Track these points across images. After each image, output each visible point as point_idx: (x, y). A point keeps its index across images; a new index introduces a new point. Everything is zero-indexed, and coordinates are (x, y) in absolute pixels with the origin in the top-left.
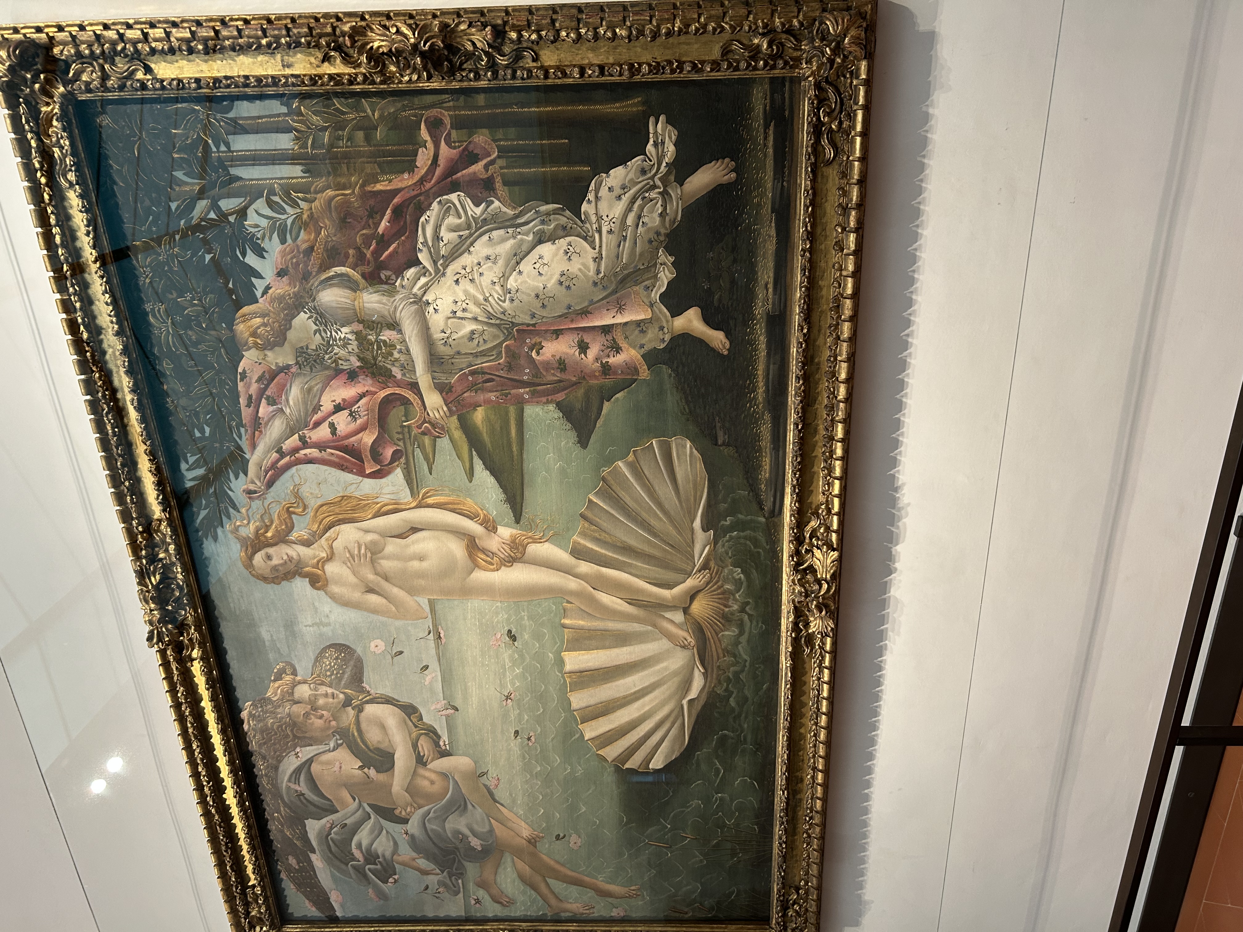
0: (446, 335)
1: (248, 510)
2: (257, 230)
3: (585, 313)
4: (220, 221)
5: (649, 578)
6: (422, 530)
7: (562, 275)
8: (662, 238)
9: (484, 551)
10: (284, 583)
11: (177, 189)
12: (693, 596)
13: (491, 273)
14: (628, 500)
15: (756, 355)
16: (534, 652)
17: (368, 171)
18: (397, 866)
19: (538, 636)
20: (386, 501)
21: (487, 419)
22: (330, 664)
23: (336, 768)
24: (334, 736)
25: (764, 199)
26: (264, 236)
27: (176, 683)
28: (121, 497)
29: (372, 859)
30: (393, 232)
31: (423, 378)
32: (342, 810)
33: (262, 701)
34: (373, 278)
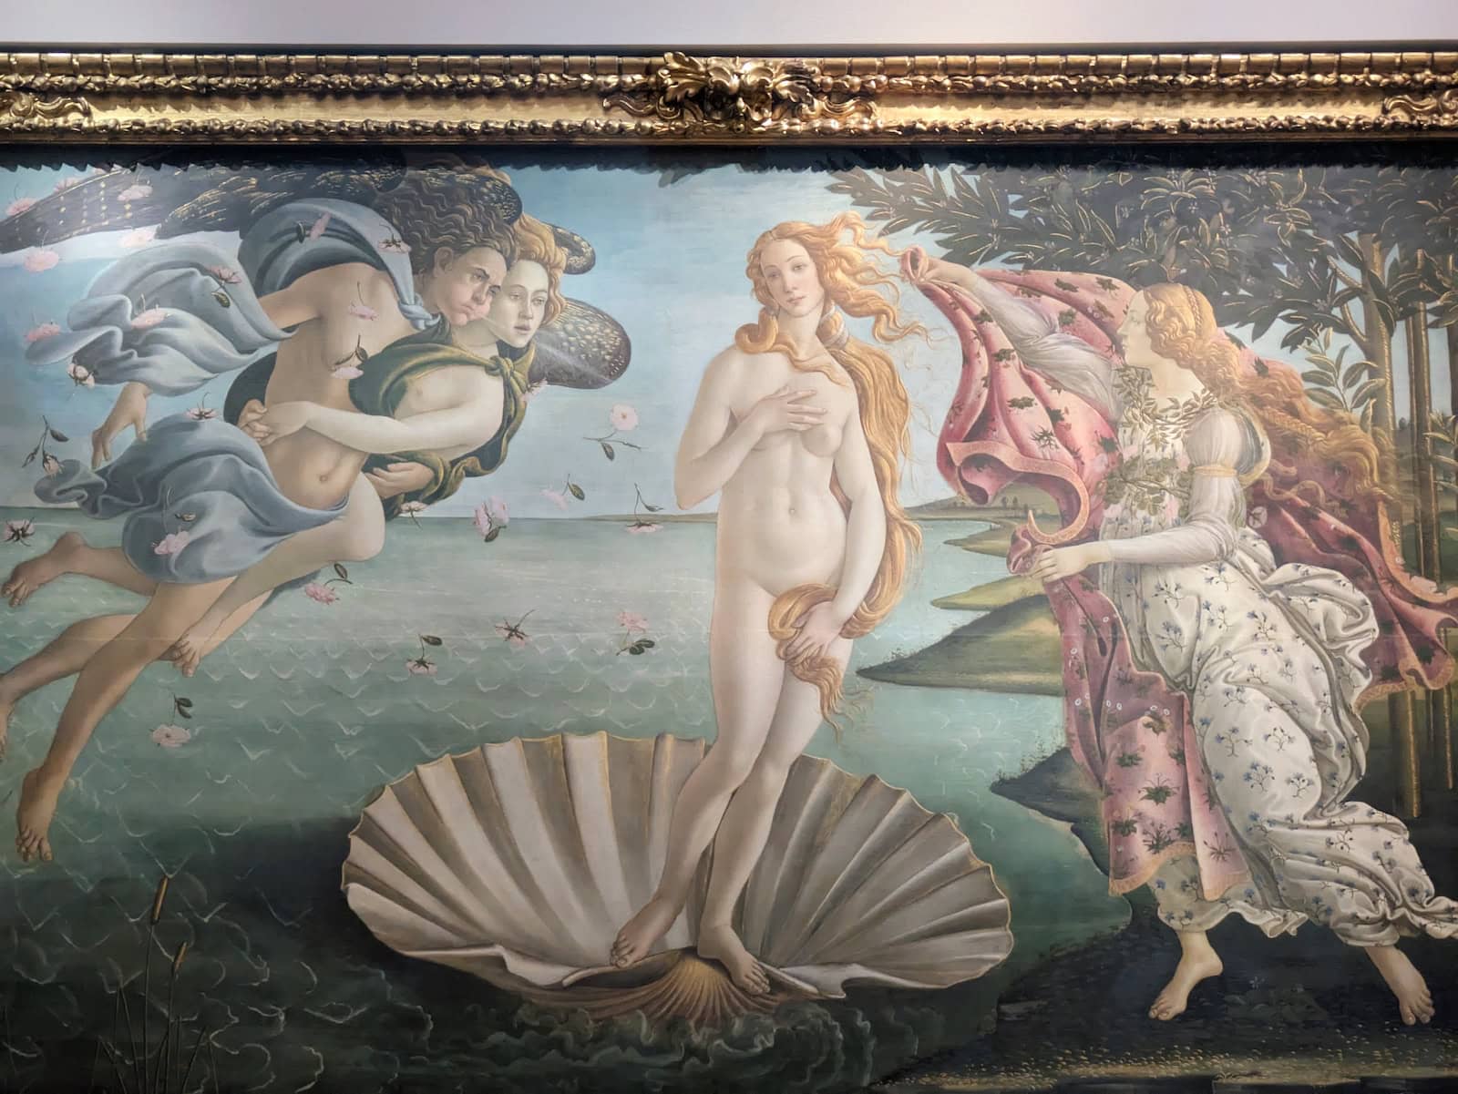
0: (1173, 592)
1: (883, 249)
2: (1322, 344)
3: (1211, 799)
4: (1333, 296)
6: (847, 517)
7: (1267, 770)
8: (1322, 917)
9: (807, 612)
10: (750, 284)
11: (1376, 246)
12: (721, 964)
13: (1267, 666)
15: (1149, 1061)
18: (119, 388)
21: (1038, 640)
22: (589, 333)
23: (360, 309)
24: (435, 316)
25: (1379, 1066)
26: (1314, 352)
27: (578, 76)
28: (929, 69)
29: (139, 343)
30: (1322, 533)
31: (1106, 549)
32: (261, 303)
33: (513, 204)
34: (1256, 495)
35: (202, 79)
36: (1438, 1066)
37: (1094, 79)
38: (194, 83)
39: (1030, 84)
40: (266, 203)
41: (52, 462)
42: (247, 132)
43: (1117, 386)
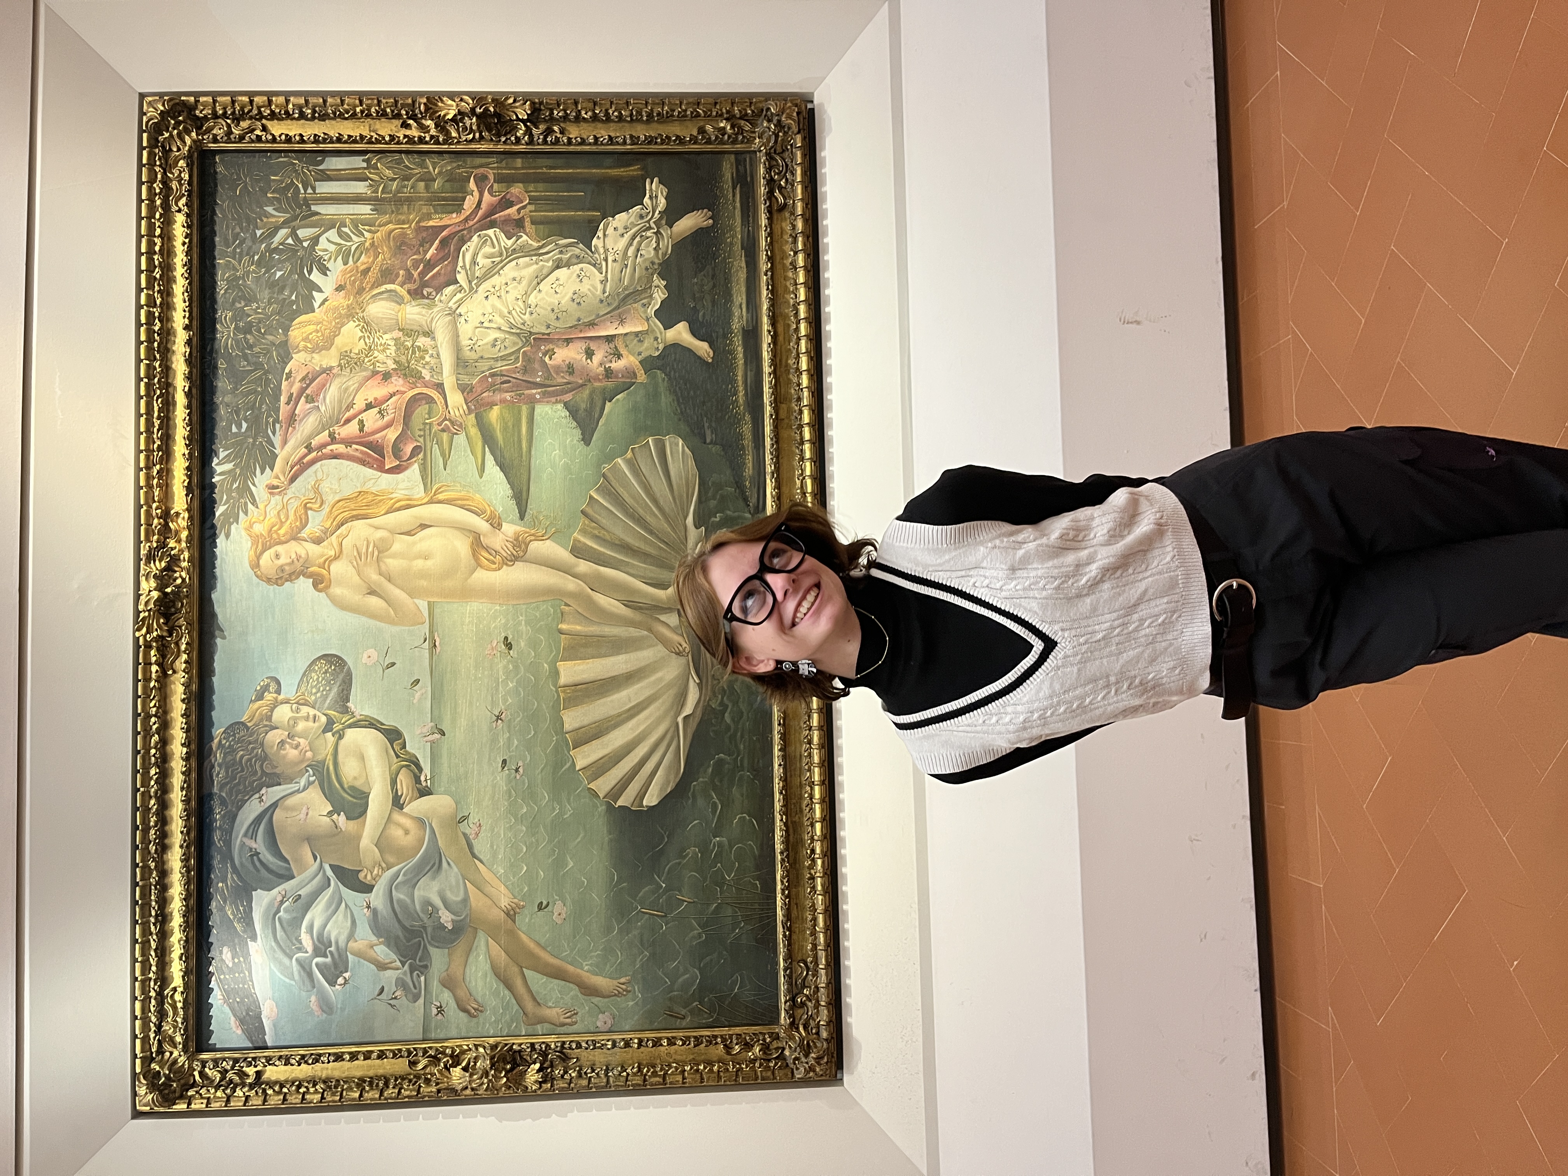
0: (473, 342)
1: (266, 506)
2: (325, 253)
3: (592, 324)
4: (296, 246)
5: (644, 577)
6: (430, 527)
7: (575, 293)
8: (656, 267)
9: (487, 549)
10: (287, 584)
11: (265, 220)
13: (516, 291)
14: (626, 496)
15: (735, 363)
16: (529, 661)
17: (425, 211)
18: (350, 957)
19: (533, 644)
20: (400, 497)
21: (502, 417)
22: (318, 679)
23: (302, 816)
24: (307, 771)
25: (735, 240)
26: (330, 258)
27: (152, 689)
28: (149, 478)
29: (323, 948)
30: (438, 257)
31: (449, 380)
32: (299, 875)
33: (236, 727)
34: (416, 294)
35: (153, 920)
36: (734, 208)
37: (156, 380)
38: (154, 924)
39: (159, 418)
40: (234, 876)
41: (396, 994)
42: (187, 890)
43: (351, 371)
